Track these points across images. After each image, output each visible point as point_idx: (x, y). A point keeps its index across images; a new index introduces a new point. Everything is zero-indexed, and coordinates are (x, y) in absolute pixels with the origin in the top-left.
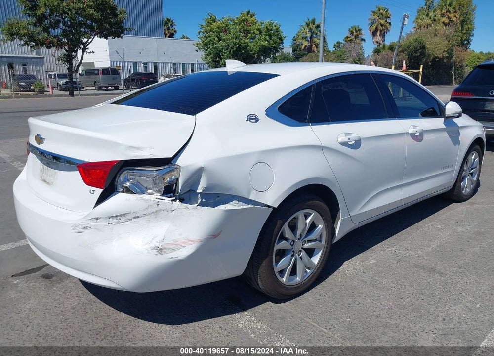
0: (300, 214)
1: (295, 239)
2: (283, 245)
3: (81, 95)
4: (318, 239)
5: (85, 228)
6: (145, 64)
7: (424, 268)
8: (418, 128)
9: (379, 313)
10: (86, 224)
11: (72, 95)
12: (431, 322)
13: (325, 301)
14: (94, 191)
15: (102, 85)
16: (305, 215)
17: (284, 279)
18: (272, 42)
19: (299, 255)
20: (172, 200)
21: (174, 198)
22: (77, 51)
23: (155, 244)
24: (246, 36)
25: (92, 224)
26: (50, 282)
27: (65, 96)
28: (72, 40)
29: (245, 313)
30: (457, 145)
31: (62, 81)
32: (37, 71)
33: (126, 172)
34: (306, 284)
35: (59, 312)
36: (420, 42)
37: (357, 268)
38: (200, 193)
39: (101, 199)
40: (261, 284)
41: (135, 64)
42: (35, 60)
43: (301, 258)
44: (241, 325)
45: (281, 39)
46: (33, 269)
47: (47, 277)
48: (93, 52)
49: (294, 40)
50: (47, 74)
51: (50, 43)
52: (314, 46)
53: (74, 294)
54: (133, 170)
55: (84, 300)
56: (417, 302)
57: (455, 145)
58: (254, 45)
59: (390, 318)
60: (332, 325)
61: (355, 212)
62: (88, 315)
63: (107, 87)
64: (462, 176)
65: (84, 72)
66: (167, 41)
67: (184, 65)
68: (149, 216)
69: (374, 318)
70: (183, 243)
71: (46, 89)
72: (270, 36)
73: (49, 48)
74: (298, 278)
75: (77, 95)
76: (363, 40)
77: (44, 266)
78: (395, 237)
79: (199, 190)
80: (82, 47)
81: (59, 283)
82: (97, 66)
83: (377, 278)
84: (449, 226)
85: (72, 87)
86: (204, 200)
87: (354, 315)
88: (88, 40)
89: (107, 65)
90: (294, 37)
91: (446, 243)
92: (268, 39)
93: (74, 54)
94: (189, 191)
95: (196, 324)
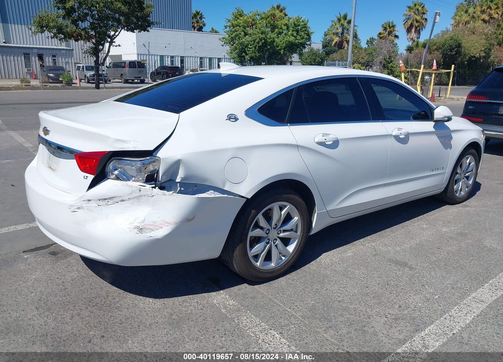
0: (275, 206)
1: (270, 228)
2: (257, 232)
3: (106, 88)
4: (294, 229)
5: (79, 208)
6: (172, 57)
7: (397, 263)
8: (403, 131)
9: (342, 299)
10: (79, 205)
11: (98, 87)
12: (387, 308)
13: (296, 286)
14: (87, 177)
15: (128, 78)
16: (279, 207)
17: (258, 264)
18: (299, 37)
19: (274, 243)
20: (152, 187)
21: (154, 186)
22: (104, 44)
23: (136, 224)
24: (272, 32)
25: (85, 205)
26: (56, 258)
27: (91, 88)
28: (99, 33)
29: (222, 291)
30: (449, 149)
31: (90, 73)
32: (67, 63)
33: (114, 161)
34: (280, 270)
35: (60, 282)
36: (456, 40)
37: (334, 259)
38: (179, 182)
39: (93, 184)
40: (237, 265)
41: (162, 57)
42: (65, 51)
43: (276, 246)
44: (215, 302)
45: (308, 35)
46: (43, 247)
47: (54, 254)
48: (119, 45)
49: (326, 35)
50: (75, 66)
51: (78, 35)
52: (345, 42)
53: (75, 268)
54: (121, 160)
55: (83, 274)
56: (381, 291)
57: (446, 148)
58: (281, 41)
59: (351, 303)
60: (296, 306)
61: (332, 207)
62: (85, 287)
63: (133, 80)
64: (455, 179)
65: (111, 65)
66: (195, 34)
67: (210, 59)
68: (133, 200)
69: (336, 302)
70: (160, 224)
71: (74, 81)
72: (297, 31)
73: (77, 40)
74: (272, 264)
75: (103, 88)
76: (396, 37)
77: (52, 245)
78: (378, 233)
79: (178, 180)
80: (109, 40)
81: (63, 259)
82: (124, 58)
83: (349, 269)
84: (434, 226)
85: (98, 80)
86: (182, 189)
87: (319, 299)
88: (115, 34)
89: (134, 58)
90: (325, 33)
91: (426, 241)
92: (295, 34)
93: (101, 47)
94: (169, 180)
95: (176, 298)
